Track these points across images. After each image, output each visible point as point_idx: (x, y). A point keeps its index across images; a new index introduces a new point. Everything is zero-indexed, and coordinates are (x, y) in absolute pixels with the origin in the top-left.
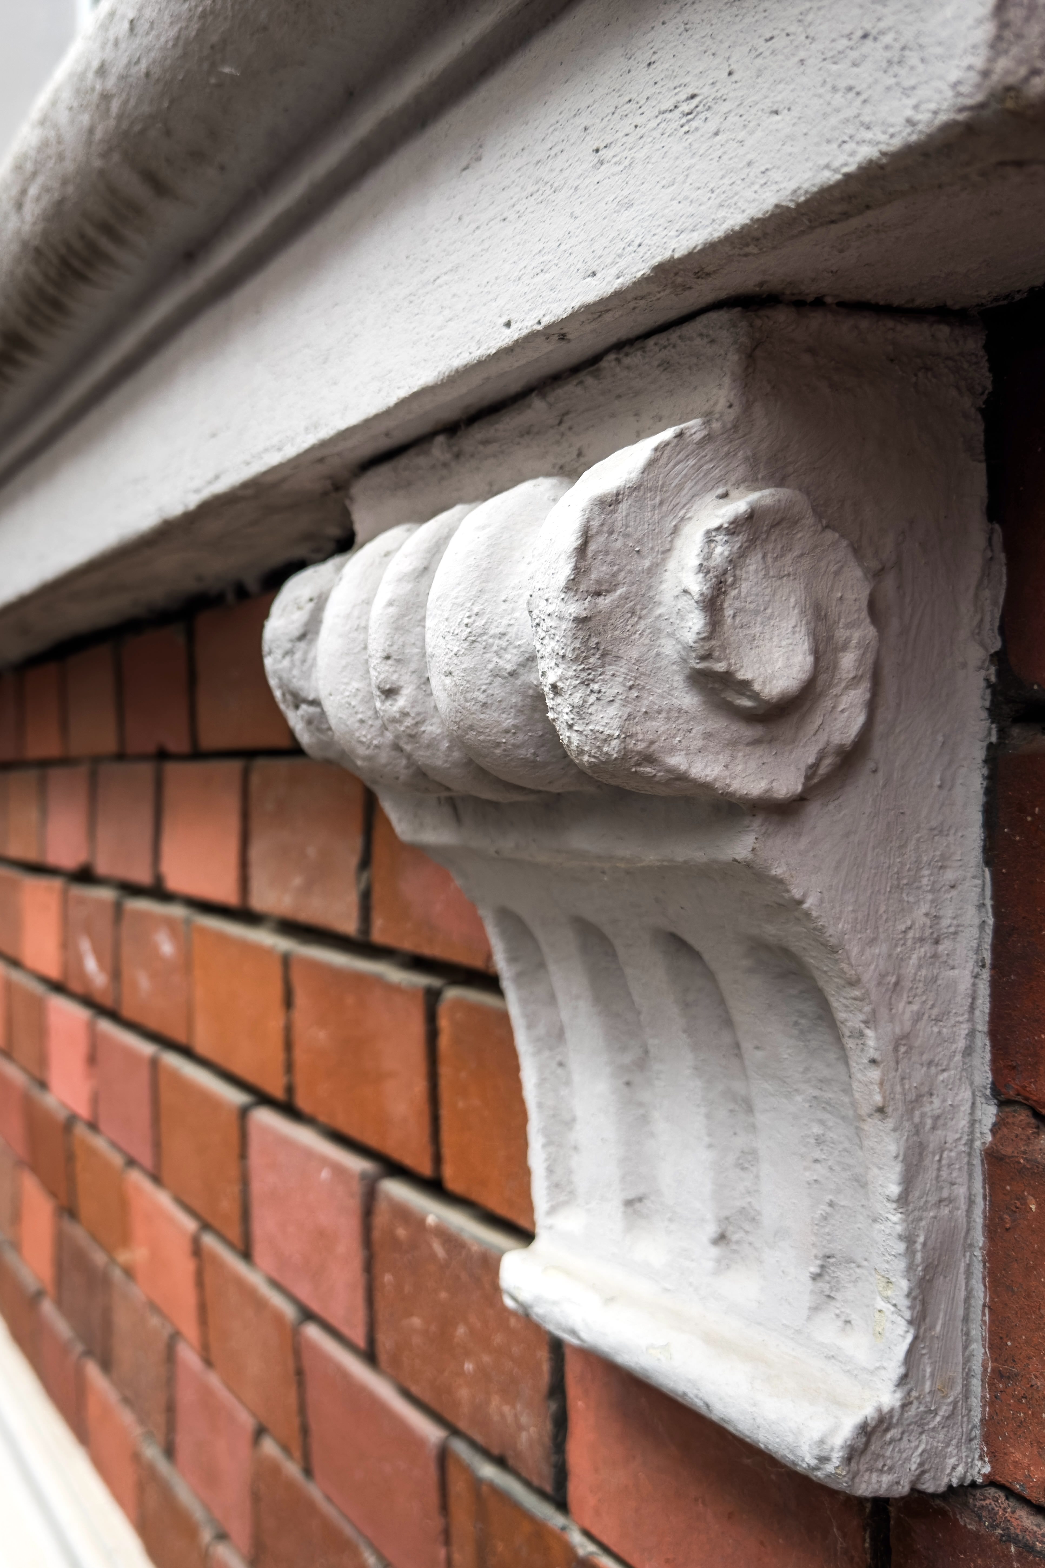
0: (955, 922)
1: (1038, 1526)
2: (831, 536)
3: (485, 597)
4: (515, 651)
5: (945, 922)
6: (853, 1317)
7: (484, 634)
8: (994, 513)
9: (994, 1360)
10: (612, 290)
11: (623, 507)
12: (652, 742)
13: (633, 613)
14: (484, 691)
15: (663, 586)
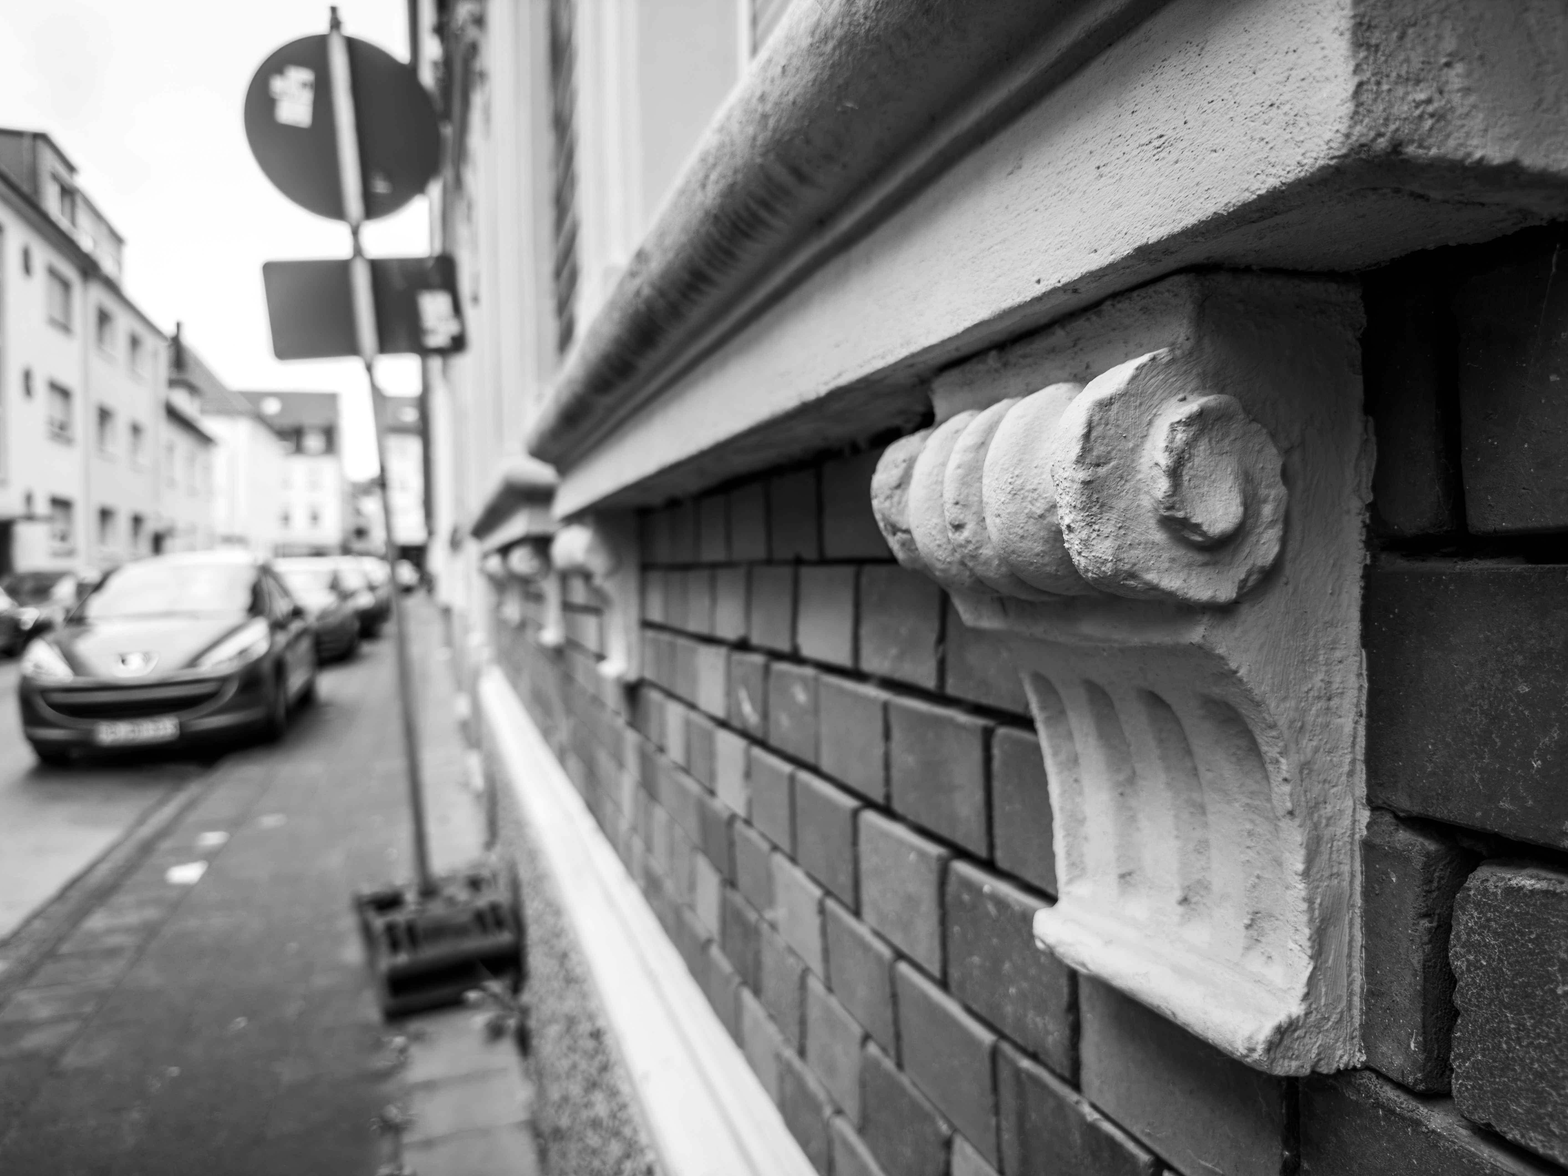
0: (1342, 686)
1: (1398, 1096)
2: (1255, 426)
3: (1023, 464)
4: (1043, 501)
5: (1335, 686)
6: (1273, 954)
7: (1022, 489)
8: (1369, 408)
9: (1369, 983)
10: (1108, 263)
11: (1115, 407)
12: (1134, 565)
13: (1121, 478)
14: (1022, 528)
15: (1142, 460)
